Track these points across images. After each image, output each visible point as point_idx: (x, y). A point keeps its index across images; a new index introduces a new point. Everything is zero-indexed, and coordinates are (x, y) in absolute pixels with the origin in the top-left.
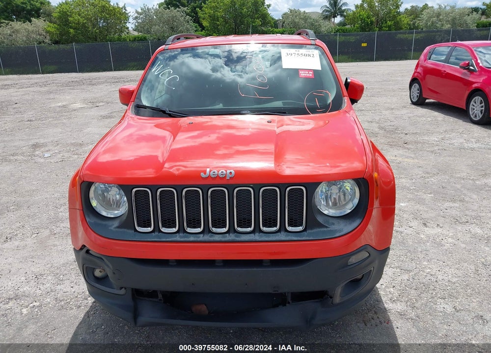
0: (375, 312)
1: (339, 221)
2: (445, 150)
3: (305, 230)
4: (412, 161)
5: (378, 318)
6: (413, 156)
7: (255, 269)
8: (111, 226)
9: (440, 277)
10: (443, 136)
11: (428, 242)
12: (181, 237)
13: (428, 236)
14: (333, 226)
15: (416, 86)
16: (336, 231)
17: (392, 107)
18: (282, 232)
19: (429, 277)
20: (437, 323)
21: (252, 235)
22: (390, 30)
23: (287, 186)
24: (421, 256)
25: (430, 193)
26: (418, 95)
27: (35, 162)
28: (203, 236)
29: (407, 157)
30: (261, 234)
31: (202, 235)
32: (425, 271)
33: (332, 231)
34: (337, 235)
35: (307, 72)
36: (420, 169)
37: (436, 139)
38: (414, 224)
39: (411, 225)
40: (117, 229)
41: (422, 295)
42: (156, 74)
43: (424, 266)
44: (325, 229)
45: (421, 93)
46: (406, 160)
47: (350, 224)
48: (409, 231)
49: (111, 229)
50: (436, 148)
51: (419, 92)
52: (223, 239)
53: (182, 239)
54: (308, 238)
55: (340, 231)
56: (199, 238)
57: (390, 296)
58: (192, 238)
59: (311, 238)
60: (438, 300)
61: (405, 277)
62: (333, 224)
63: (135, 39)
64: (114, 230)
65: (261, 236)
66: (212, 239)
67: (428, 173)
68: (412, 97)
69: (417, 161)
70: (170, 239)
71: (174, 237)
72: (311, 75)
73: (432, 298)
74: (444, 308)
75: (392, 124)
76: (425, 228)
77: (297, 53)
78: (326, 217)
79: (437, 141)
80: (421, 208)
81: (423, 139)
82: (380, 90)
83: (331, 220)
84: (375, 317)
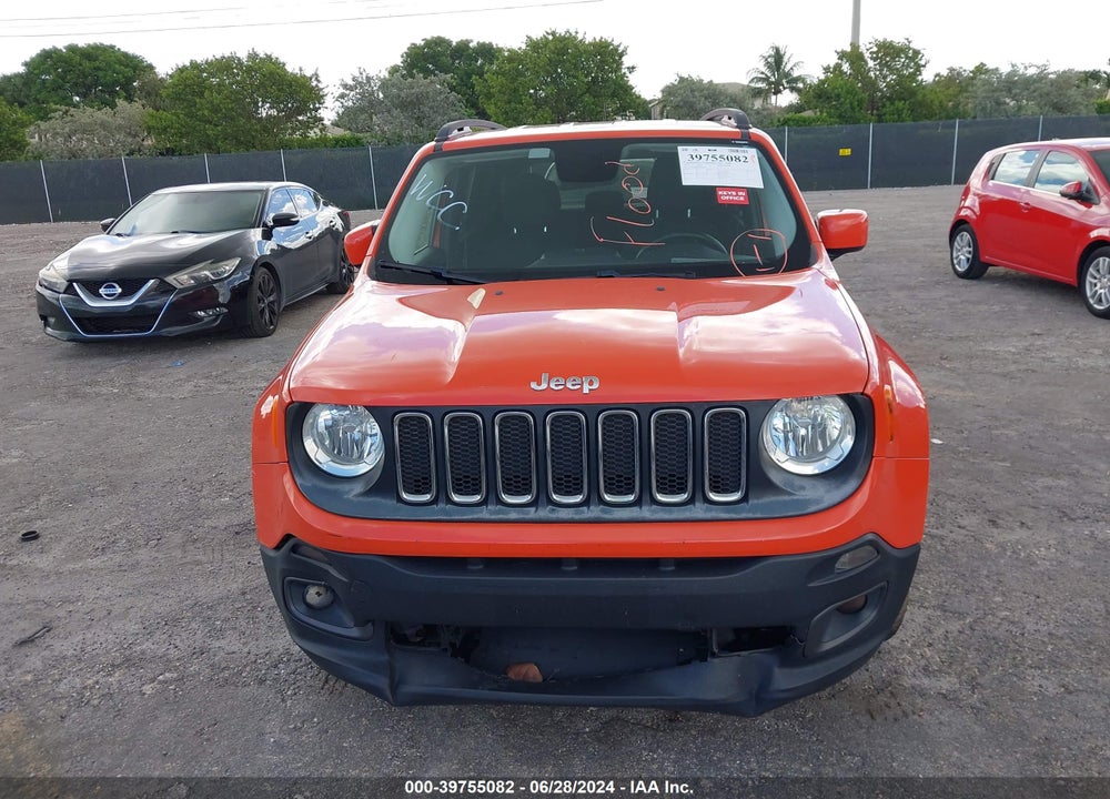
0: (892, 693)
1: (814, 482)
2: (1033, 371)
3: (744, 499)
4: (961, 394)
5: (899, 704)
6: (962, 384)
7: (643, 579)
8: (348, 493)
9: (1030, 627)
10: (1027, 344)
11: (1002, 558)
12: (492, 513)
13: (1002, 546)
14: (803, 493)
15: (964, 238)
16: (807, 502)
17: (912, 283)
18: (697, 504)
19: (1005, 625)
20: (1026, 715)
21: (636, 509)
22: (902, 121)
23: (706, 407)
24: (988, 584)
25: (1003, 460)
26: (970, 256)
27: (139, 399)
28: (536, 511)
29: (949, 387)
30: (654, 507)
31: (533, 509)
32: (998, 614)
33: (802, 501)
34: (812, 509)
35: (734, 193)
36: (980, 410)
37: (1013, 350)
38: (970, 521)
39: (964, 522)
40: (361, 499)
41: (993, 662)
42: (418, 199)
43: (993, 606)
44: (786, 498)
45: (976, 253)
46: (946, 392)
47: (838, 487)
48: (959, 535)
49: (348, 499)
50: (1013, 368)
51: (971, 249)
52: (577, 517)
53: (493, 517)
54: (751, 515)
55: (817, 501)
56: (527, 514)
57: (923, 662)
58: (513, 515)
59: (759, 515)
60: (1028, 671)
61: (955, 626)
62: (803, 488)
63: (338, 142)
64: (355, 499)
65: (654, 512)
66: (554, 516)
67: (996, 418)
68: (955, 261)
69: (971, 394)
70: (470, 517)
71: (477, 513)
72: (742, 199)
73: (1016, 666)
74: (1040, 686)
75: (913, 318)
76: (995, 530)
77: (711, 153)
78: (788, 476)
79: (1014, 354)
80: (984, 490)
81: (984, 350)
82: (884, 250)
83: (798, 482)
84: (893, 703)
